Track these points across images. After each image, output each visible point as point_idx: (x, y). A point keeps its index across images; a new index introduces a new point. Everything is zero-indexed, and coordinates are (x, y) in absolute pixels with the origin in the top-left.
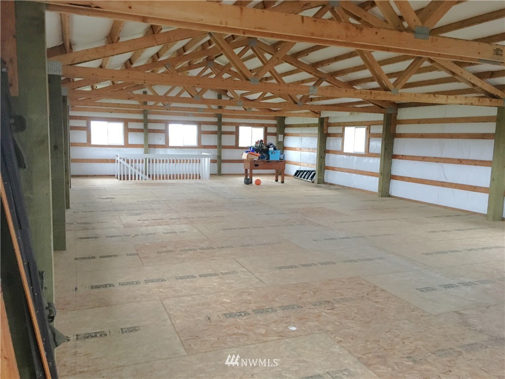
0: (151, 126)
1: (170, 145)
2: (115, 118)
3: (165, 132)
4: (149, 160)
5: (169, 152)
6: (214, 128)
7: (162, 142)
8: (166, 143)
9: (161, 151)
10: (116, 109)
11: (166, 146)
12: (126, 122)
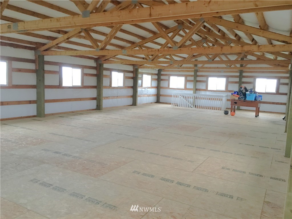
0: (198, 79)
1: (209, 89)
2: (181, 75)
3: (206, 82)
4: (196, 97)
5: (208, 93)
6: (237, 80)
7: (204, 88)
8: (206, 88)
9: (203, 93)
10: (182, 70)
11: (206, 90)
12: (186, 76)
